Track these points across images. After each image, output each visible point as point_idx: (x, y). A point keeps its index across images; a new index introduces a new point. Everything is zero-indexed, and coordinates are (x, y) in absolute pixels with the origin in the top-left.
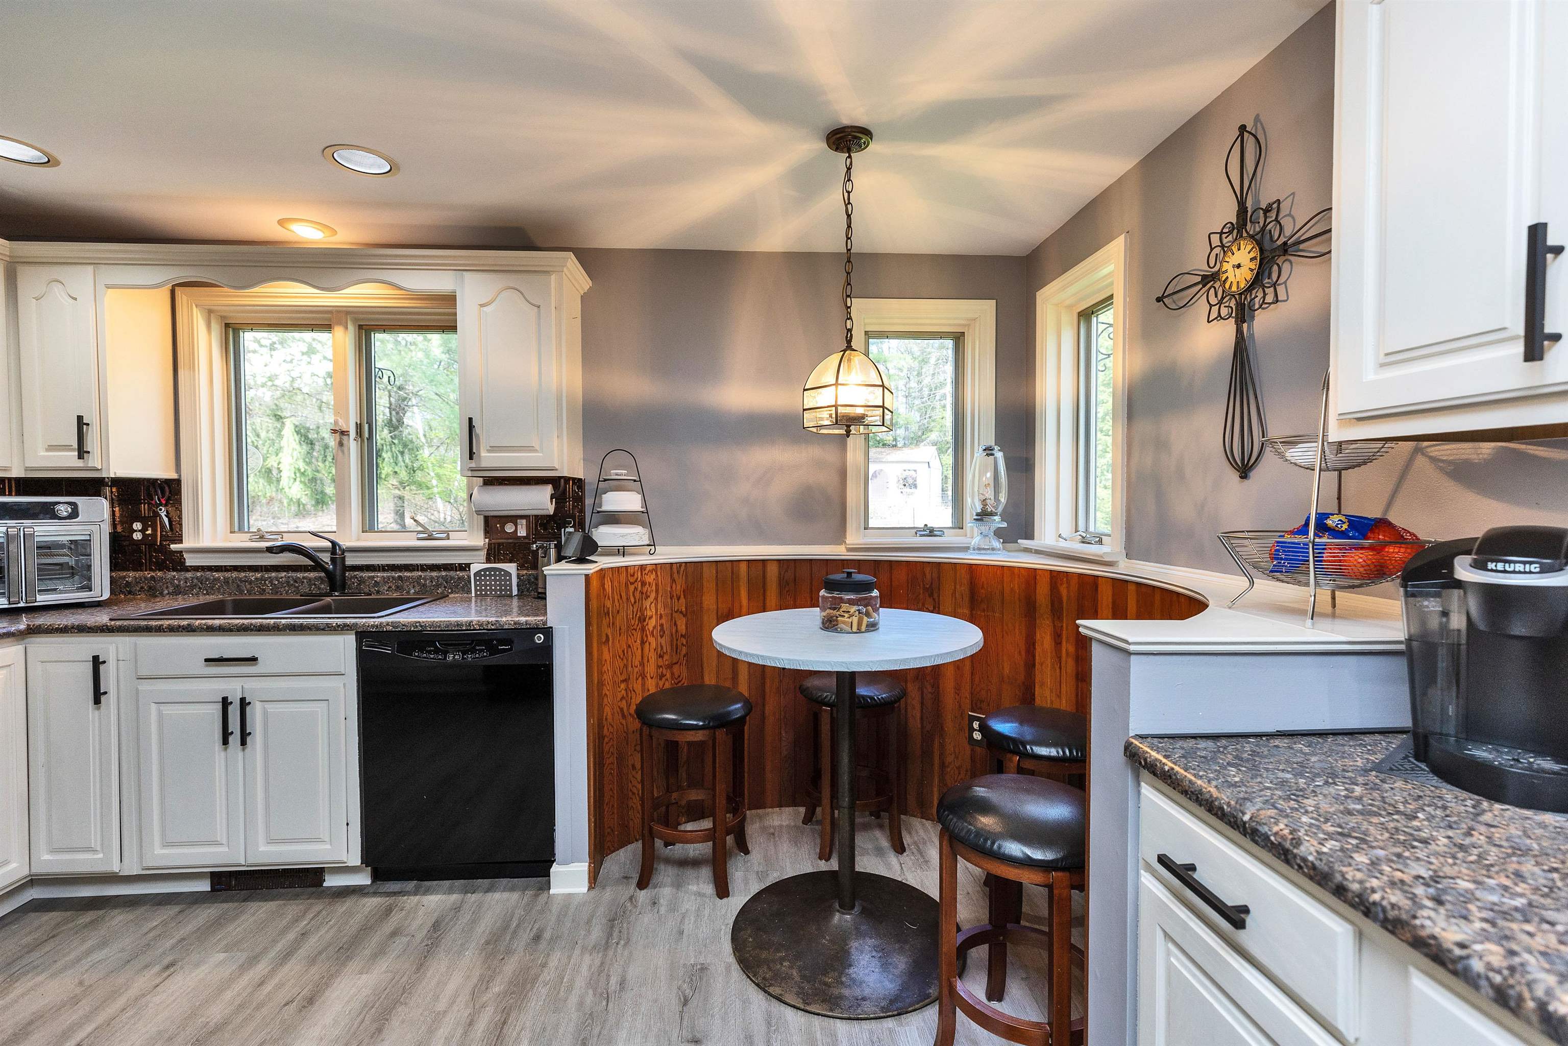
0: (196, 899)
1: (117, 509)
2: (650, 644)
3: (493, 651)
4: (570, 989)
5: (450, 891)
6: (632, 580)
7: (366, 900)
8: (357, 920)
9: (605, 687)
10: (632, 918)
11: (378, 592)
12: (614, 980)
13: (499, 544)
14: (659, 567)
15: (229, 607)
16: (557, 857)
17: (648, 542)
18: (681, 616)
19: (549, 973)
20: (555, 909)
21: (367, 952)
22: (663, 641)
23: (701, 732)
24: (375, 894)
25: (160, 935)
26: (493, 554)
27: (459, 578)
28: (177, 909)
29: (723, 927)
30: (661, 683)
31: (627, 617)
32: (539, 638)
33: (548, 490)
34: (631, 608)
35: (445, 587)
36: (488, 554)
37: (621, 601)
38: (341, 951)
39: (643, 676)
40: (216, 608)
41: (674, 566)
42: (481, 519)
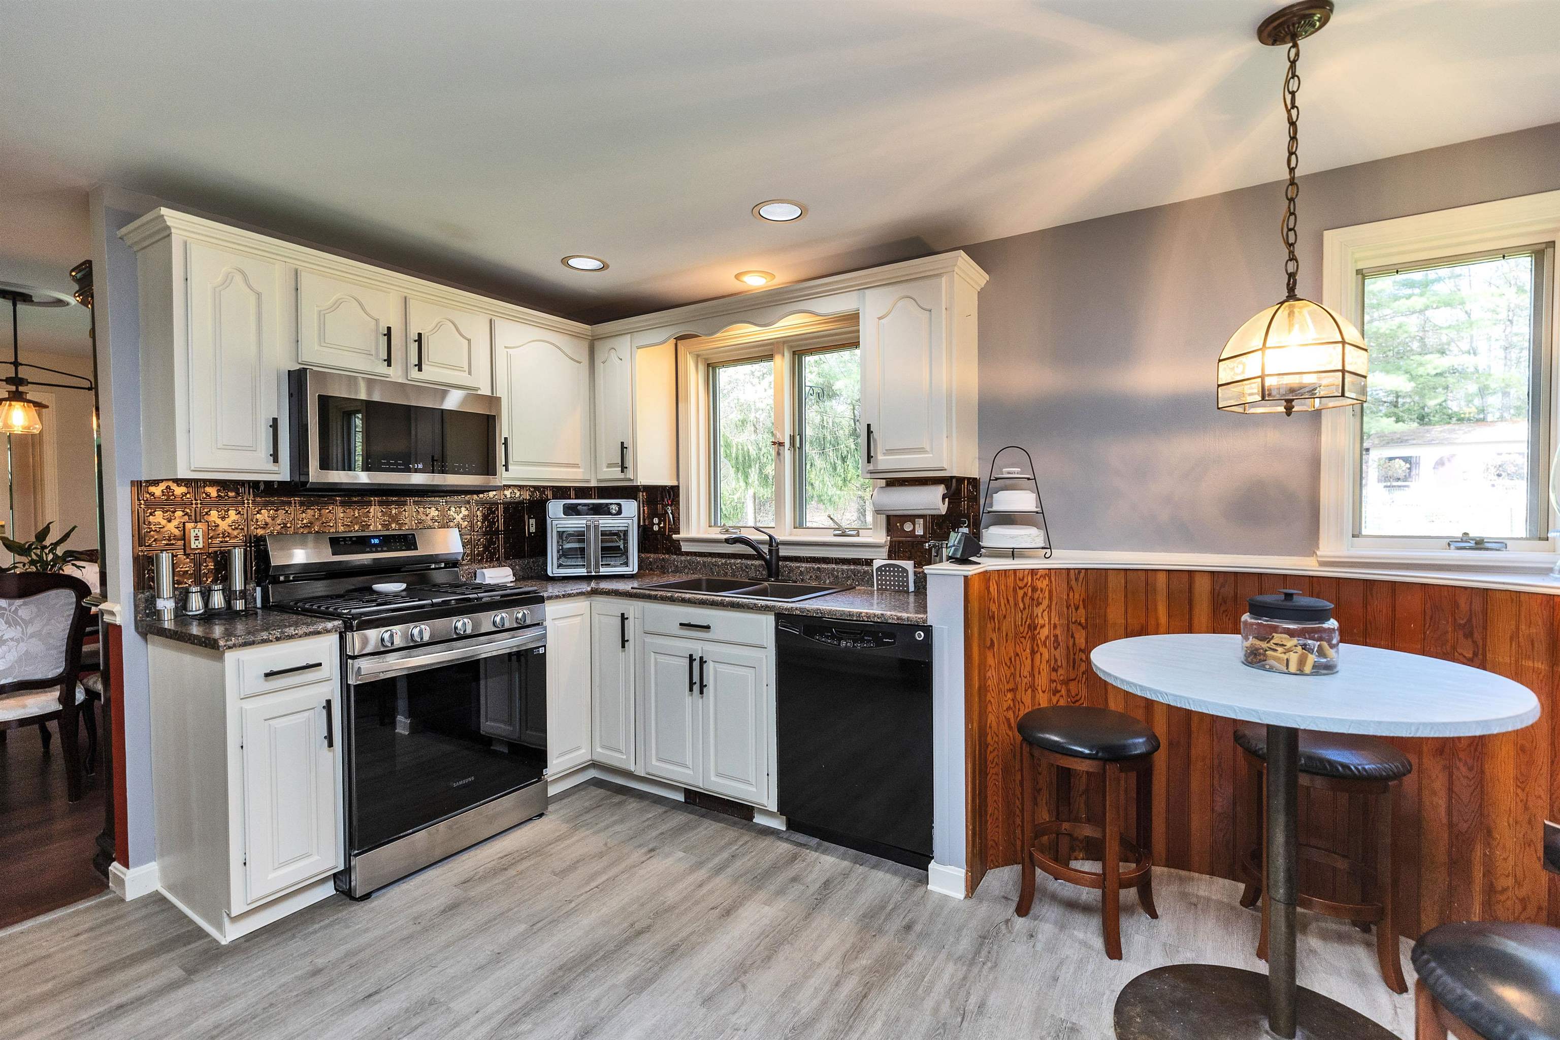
0: (674, 805)
1: (646, 508)
2: (1041, 654)
3: (879, 643)
4: (928, 991)
5: (843, 857)
6: (1021, 584)
7: (779, 843)
8: (768, 859)
9: (989, 694)
10: (1005, 943)
11: (802, 580)
12: (973, 1000)
13: (899, 542)
14: (1053, 572)
15: (704, 585)
16: (934, 854)
17: (1043, 545)
18: (1080, 627)
19: (913, 966)
20: (930, 906)
21: (772, 887)
22: (1057, 653)
23: (1088, 762)
24: (787, 840)
25: (651, 826)
26: (895, 551)
27: (864, 572)
28: (664, 809)
29: (1108, 992)
30: (1055, 700)
31: (1015, 623)
32: (920, 636)
33: (941, 490)
34: (1020, 614)
35: (853, 580)
36: (890, 551)
37: (1008, 606)
38: (755, 879)
39: (1033, 688)
40: (694, 585)
41: (1072, 572)
42: (883, 519)
